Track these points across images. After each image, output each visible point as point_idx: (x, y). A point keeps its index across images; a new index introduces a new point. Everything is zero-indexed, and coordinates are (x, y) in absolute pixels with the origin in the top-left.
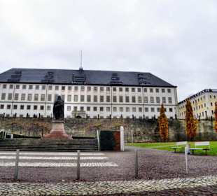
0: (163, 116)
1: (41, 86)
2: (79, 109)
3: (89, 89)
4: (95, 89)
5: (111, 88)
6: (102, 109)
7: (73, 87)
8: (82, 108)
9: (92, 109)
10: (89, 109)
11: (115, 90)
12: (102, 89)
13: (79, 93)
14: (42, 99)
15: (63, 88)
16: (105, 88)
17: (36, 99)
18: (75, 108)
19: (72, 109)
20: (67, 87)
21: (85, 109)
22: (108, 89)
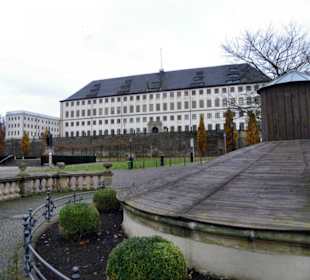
0: (202, 124)
1: (116, 98)
2: (155, 119)
3: (165, 96)
4: (172, 95)
5: (190, 92)
6: (179, 118)
7: (148, 95)
8: (158, 118)
9: (169, 118)
10: (165, 118)
11: (194, 93)
12: (179, 94)
13: (154, 102)
14: (119, 112)
15: (138, 98)
16: (183, 92)
17: (113, 112)
18: (151, 118)
19: (148, 120)
20: (141, 96)
21: (161, 119)
22: (186, 93)
